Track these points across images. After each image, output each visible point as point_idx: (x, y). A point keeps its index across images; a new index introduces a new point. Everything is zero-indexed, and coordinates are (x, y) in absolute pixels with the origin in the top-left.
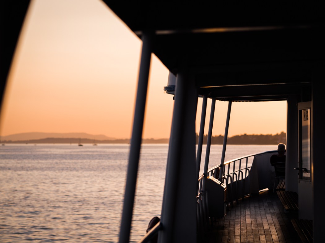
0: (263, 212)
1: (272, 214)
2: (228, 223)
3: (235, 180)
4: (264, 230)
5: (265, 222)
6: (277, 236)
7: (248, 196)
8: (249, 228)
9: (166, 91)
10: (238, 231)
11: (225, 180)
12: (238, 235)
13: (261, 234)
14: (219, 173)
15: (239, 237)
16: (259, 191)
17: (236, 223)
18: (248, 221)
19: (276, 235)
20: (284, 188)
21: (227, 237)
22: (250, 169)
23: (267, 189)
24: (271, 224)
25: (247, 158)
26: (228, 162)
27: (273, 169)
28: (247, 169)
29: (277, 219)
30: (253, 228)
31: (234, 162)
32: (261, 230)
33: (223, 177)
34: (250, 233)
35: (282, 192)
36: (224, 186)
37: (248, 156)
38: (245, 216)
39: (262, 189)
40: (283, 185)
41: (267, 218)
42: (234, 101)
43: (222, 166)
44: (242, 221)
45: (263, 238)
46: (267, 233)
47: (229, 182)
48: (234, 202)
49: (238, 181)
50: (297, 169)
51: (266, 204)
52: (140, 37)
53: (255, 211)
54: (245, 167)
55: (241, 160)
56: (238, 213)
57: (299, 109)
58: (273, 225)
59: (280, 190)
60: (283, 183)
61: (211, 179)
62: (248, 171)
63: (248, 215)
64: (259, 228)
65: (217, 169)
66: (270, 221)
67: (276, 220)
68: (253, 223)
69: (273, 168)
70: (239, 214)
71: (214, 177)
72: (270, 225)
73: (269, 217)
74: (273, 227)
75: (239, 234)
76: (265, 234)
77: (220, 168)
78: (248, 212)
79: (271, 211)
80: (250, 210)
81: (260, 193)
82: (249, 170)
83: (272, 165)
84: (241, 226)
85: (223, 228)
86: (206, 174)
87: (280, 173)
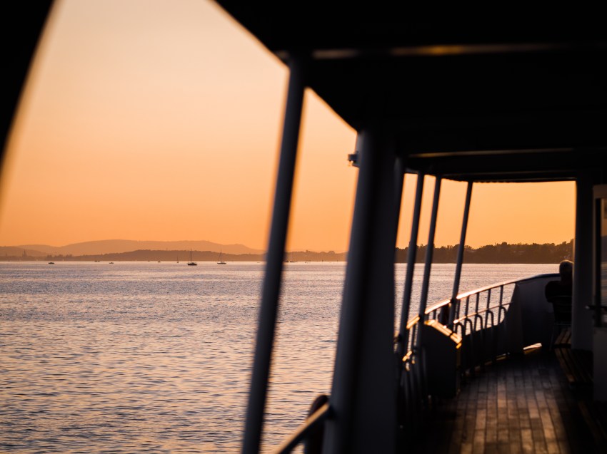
0: (529, 387)
1: (546, 391)
2: (464, 407)
3: (478, 328)
4: (530, 420)
5: (532, 405)
6: (553, 432)
7: (502, 357)
8: (502, 416)
9: (352, 162)
10: (481, 422)
11: (459, 328)
12: (481, 430)
13: (525, 428)
14: (447, 315)
15: (482, 433)
16: (525, 349)
17: (479, 406)
18: (502, 403)
19: (550, 430)
20: (569, 342)
21: (460, 432)
22: (507, 307)
23: (538, 345)
24: (543, 409)
25: (502, 286)
26: (466, 295)
27: (550, 307)
28: (501, 307)
29: (554, 401)
30: (510, 417)
31: (478, 294)
32: (523, 420)
33: (456, 322)
34: (504, 426)
35: (564, 351)
36: (457, 338)
37: (504, 283)
38: (496, 394)
39: (529, 345)
40: (568, 336)
41: (535, 399)
42: (477, 182)
43: (455, 301)
44: (490, 404)
45: (527, 434)
46: (536, 426)
47: (468, 332)
48: (477, 368)
49: (485, 331)
50: (592, 307)
51: (536, 373)
52: (285, 61)
53: (516, 386)
54: (498, 304)
55: (489, 290)
56: (483, 389)
57: (596, 196)
58: (547, 410)
59: (561, 346)
60: (568, 334)
61: (433, 325)
62: (503, 311)
63: (502, 392)
64: (521, 416)
65: (445, 308)
66: (542, 405)
67: (552, 403)
68: (511, 406)
69: (551, 305)
70: (485, 390)
71: (439, 322)
72: (540, 410)
73: (540, 396)
74: (547, 415)
75: (483, 426)
76: (531, 428)
77: (450, 305)
78: (501, 388)
79: (546, 385)
80: (506, 383)
81: (525, 352)
82: (504, 309)
83: (549, 301)
84: (489, 412)
85: (454, 415)
86: (423, 317)
87: (563, 316)
